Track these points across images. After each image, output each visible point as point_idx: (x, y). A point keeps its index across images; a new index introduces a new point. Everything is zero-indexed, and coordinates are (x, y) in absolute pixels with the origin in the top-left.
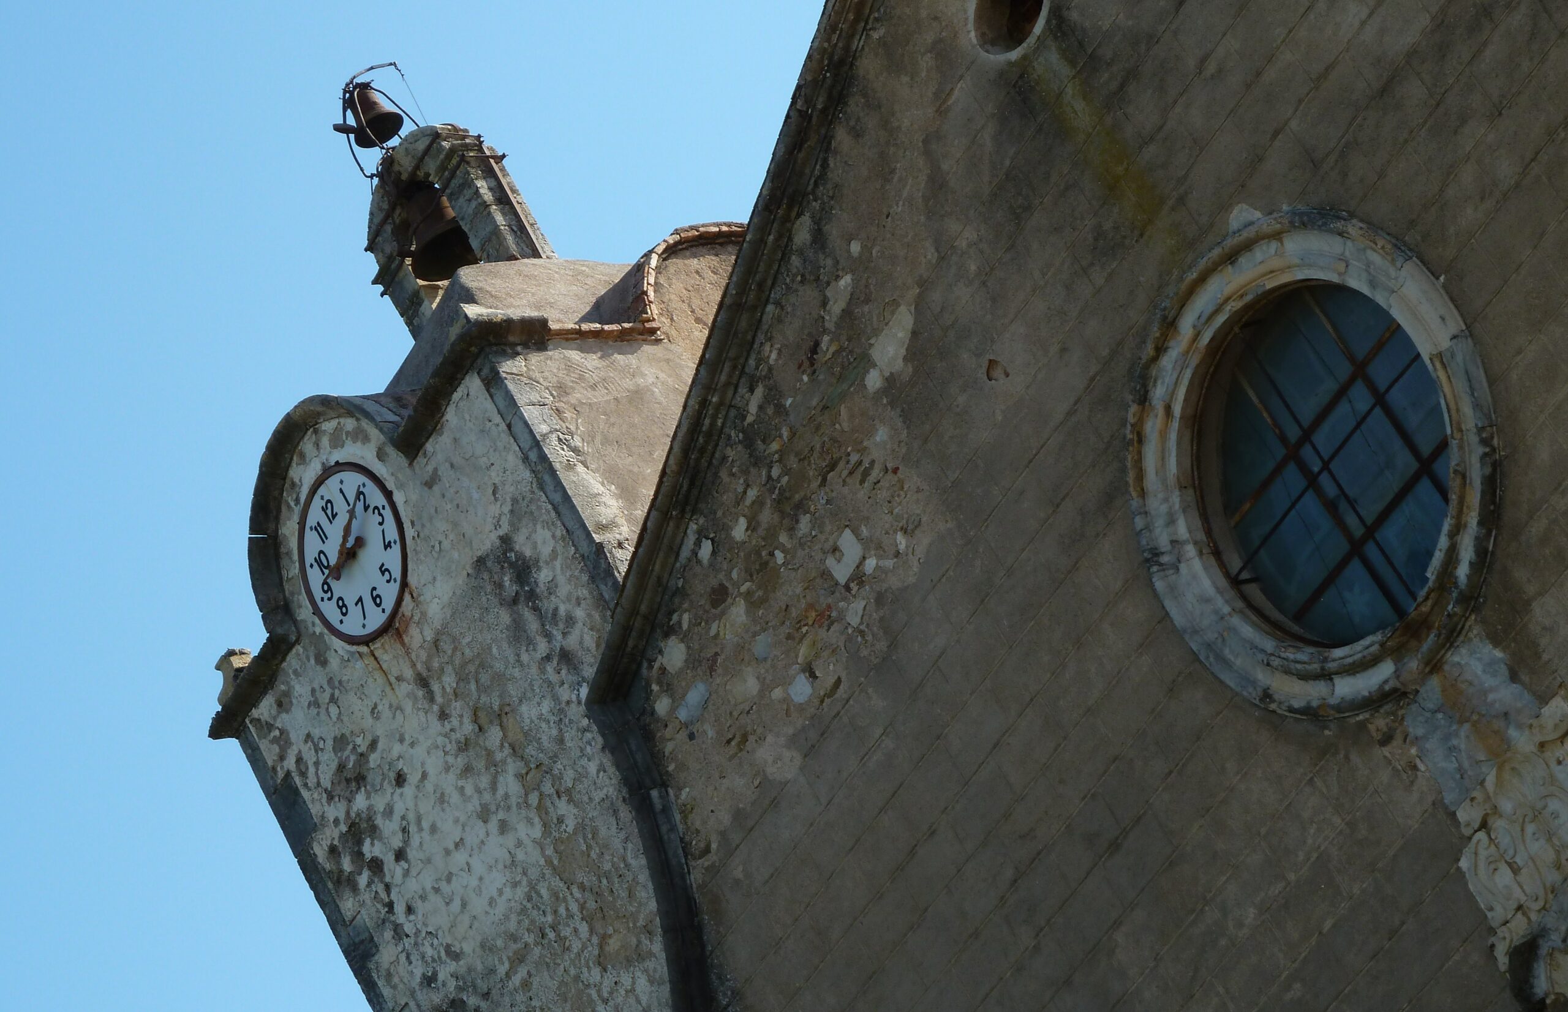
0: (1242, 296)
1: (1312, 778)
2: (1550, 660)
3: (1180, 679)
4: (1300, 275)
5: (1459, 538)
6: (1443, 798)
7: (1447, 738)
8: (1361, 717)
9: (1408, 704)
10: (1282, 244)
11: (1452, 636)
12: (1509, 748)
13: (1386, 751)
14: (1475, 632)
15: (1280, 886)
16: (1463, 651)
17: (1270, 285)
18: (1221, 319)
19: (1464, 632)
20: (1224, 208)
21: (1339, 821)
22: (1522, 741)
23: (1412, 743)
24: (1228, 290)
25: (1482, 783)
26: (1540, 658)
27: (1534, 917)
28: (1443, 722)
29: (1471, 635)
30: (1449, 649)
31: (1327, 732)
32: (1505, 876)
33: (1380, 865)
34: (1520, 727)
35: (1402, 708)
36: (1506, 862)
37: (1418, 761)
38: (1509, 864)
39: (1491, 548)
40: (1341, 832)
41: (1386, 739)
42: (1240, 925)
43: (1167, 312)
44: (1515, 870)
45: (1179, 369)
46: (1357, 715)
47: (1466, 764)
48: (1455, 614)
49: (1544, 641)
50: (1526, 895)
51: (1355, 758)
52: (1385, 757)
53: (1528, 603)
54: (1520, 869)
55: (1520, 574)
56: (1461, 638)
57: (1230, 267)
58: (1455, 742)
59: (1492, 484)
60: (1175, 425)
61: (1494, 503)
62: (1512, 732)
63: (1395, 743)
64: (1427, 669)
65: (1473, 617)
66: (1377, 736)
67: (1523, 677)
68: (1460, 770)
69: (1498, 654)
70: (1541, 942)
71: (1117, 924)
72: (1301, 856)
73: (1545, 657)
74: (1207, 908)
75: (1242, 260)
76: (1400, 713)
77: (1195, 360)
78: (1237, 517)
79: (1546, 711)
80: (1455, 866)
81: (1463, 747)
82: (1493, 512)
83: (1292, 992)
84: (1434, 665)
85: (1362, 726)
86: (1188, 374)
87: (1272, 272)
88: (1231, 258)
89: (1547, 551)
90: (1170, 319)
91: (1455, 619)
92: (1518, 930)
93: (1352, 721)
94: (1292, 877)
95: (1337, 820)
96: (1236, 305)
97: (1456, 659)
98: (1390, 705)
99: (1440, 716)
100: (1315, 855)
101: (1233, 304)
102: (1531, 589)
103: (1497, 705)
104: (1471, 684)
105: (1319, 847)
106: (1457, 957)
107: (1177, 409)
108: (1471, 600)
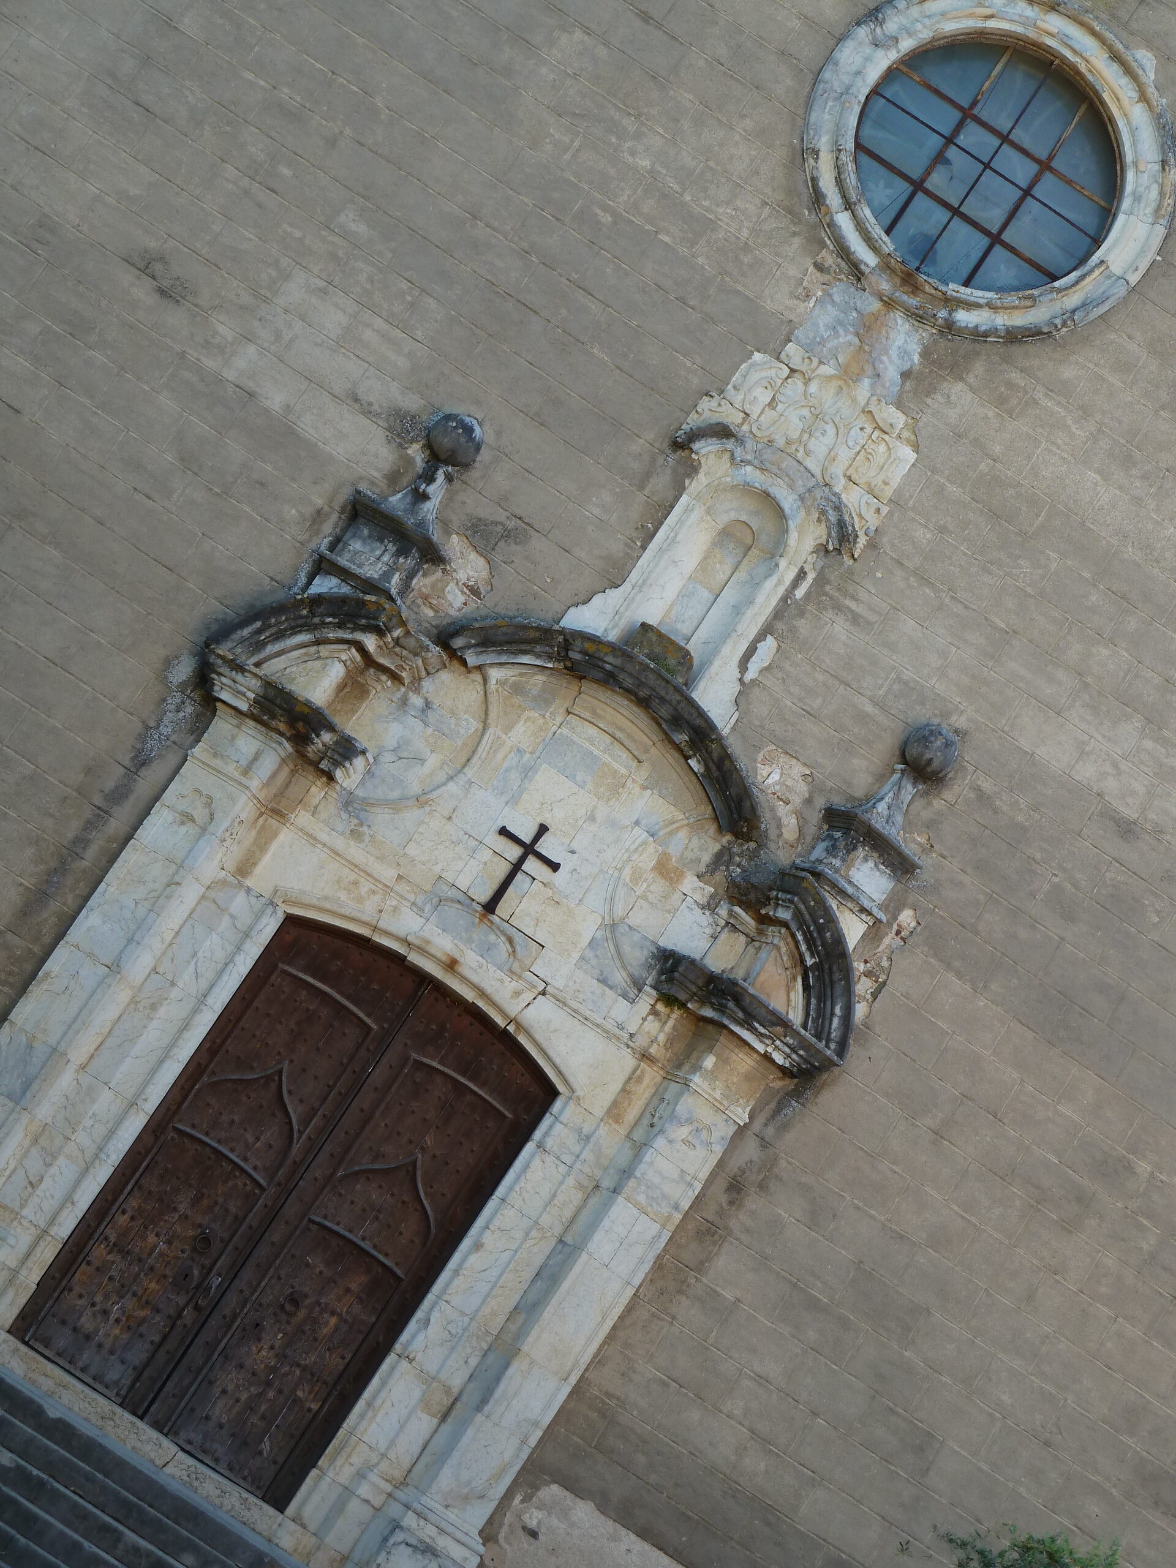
0: (1090, 71)
1: (767, 204)
2: (928, 405)
3: (795, 61)
4: (1121, 123)
5: (987, 309)
6: (798, 328)
7: (841, 323)
8: (828, 242)
9: (853, 284)
10: (1138, 102)
11: (918, 317)
12: (855, 382)
13: (811, 269)
14: (924, 334)
15: (676, 187)
16: (907, 326)
17: (1106, 96)
18: (1068, 54)
19: (921, 325)
20: (1150, 45)
21: (745, 235)
22: (863, 390)
23: (823, 290)
24: (1093, 60)
25: (821, 362)
26: (927, 396)
27: (745, 428)
28: (851, 318)
29: (921, 331)
30: (905, 314)
31: (806, 213)
32: (765, 397)
33: (727, 279)
34: (873, 386)
35: (847, 277)
36: (774, 396)
37: (814, 299)
38: (774, 398)
39: (989, 339)
40: (738, 238)
41: (820, 267)
42: (633, 153)
43: (1063, 5)
44: (772, 404)
45: (1021, 21)
46: (830, 238)
47: (829, 345)
48: (937, 320)
49: (938, 397)
50: (758, 417)
51: (797, 242)
52: (807, 270)
53: (961, 379)
54: (774, 409)
55: (979, 367)
56: (916, 323)
57: (1107, 55)
58: (841, 332)
59: (1033, 334)
60: (980, 24)
61: (1023, 337)
62: (866, 382)
63: (819, 274)
64: (885, 299)
65: (934, 331)
66: (819, 259)
67: (908, 384)
68: (822, 342)
69: (916, 358)
70: (733, 440)
71: (587, 31)
72: (706, 203)
73: (929, 401)
74: (633, 119)
75: (1115, 66)
76: (842, 276)
77: (1032, 34)
78: (905, 69)
79: (892, 409)
80: (753, 349)
81: (841, 340)
82: (1017, 338)
83: (602, 214)
84: (889, 304)
85: (823, 245)
86: (1020, 29)
87: (1118, 99)
88: (1115, 57)
89: (1003, 389)
90: (1057, 8)
91: (933, 320)
92: (731, 417)
93: (823, 234)
94: (688, 198)
95: (745, 233)
96: (1083, 68)
97: (900, 321)
98: (847, 268)
99: (855, 314)
100: (712, 217)
101: (1083, 65)
102: (971, 379)
103: (881, 366)
104: (887, 338)
105: (719, 220)
106: (689, 364)
107: (992, 24)
108: (950, 328)
